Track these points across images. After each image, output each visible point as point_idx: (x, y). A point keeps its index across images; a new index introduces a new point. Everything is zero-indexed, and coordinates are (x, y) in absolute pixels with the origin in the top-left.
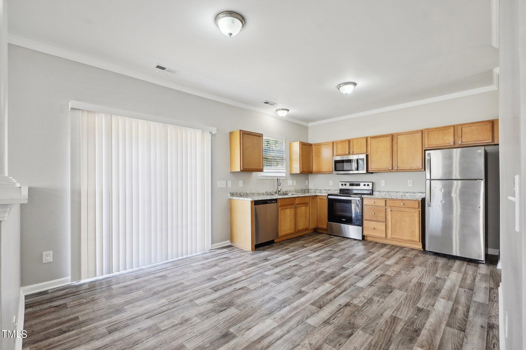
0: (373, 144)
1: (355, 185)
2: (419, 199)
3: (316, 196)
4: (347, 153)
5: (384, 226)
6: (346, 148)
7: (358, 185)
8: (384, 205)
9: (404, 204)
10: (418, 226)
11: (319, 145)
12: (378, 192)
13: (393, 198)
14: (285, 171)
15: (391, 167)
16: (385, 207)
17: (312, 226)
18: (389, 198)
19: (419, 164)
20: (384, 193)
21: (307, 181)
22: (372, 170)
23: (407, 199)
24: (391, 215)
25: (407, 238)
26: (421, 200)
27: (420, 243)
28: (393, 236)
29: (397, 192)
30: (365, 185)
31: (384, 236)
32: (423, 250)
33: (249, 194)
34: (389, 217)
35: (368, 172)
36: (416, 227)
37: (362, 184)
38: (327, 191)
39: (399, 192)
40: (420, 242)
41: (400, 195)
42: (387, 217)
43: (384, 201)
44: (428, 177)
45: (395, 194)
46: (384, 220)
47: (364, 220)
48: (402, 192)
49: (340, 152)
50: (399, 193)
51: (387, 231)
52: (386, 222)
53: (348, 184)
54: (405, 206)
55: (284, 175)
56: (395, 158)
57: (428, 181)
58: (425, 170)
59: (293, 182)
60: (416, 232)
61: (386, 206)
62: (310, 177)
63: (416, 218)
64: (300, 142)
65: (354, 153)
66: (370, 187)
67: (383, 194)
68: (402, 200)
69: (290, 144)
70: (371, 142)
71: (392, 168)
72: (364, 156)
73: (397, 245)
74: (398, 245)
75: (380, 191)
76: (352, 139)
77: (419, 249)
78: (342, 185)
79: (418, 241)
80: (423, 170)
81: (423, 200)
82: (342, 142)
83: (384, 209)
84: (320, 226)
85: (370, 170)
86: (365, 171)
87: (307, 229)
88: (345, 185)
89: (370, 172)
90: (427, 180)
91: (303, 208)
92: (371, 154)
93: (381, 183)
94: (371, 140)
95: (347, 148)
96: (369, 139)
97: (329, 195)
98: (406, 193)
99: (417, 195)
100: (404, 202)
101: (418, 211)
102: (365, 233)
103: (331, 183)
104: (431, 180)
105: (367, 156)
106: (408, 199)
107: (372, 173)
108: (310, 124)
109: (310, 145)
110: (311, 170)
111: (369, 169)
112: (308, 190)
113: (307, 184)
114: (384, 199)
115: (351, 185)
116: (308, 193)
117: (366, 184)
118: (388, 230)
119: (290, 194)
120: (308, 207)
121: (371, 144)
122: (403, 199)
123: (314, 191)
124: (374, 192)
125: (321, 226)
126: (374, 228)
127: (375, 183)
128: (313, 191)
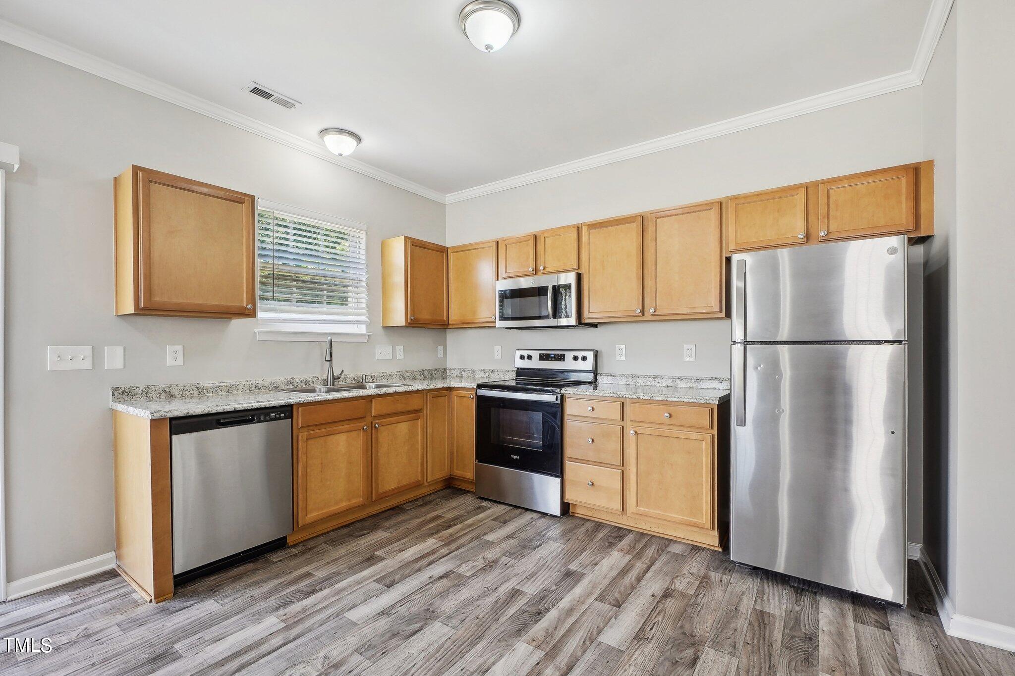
0: (594, 242)
1: (552, 358)
2: (713, 402)
3: (450, 389)
4: (531, 269)
5: (619, 478)
6: (528, 257)
7: (561, 358)
8: (618, 416)
9: (671, 416)
10: (709, 479)
11: (463, 249)
12: (609, 377)
13: (641, 397)
14: (364, 318)
15: (640, 307)
16: (622, 423)
17: (435, 473)
18: (630, 397)
19: (712, 301)
20: (624, 381)
21: (440, 348)
22: (591, 316)
23: (679, 400)
24: (637, 445)
25: (678, 517)
26: (717, 405)
27: (716, 533)
28: (642, 509)
29: (655, 378)
30: (576, 358)
31: (618, 507)
32: (720, 550)
33: (211, 390)
34: (631, 452)
35: (581, 323)
36: (704, 485)
37: (569, 356)
38: (487, 374)
39: (661, 377)
40: (713, 528)
41: (664, 384)
42: (627, 451)
43: (618, 406)
44: (739, 336)
45: (650, 382)
46: (619, 462)
47: (567, 459)
48: (668, 378)
49: (513, 269)
50: (660, 380)
51: (627, 493)
52: (623, 465)
53: (536, 355)
54: (673, 421)
55: (363, 329)
56: (649, 283)
57: (738, 349)
58: (728, 315)
59: (394, 350)
60: (704, 499)
61: (623, 420)
62: (451, 337)
63: (704, 458)
64: (406, 238)
65: (547, 270)
66: (589, 365)
67: (621, 382)
68: (666, 403)
69: (383, 244)
70: (589, 239)
71: (643, 311)
72: (569, 278)
73: (652, 533)
74: (656, 534)
75: (613, 373)
76: (543, 232)
77: (712, 548)
78: (522, 357)
79: (708, 525)
80: (723, 314)
81: (724, 405)
82: (520, 241)
83: (619, 428)
84: (458, 472)
85: (587, 317)
86: (572, 321)
87: (418, 485)
88: (530, 357)
89: (587, 321)
90: (735, 343)
91: (403, 428)
92: (589, 271)
93: (618, 352)
94: (589, 234)
95: (532, 256)
96: (584, 230)
97: (480, 386)
98: (678, 382)
99: (706, 386)
100: (672, 409)
101: (708, 437)
102: (569, 497)
103: (498, 351)
104: (746, 343)
105: (579, 277)
106: (682, 400)
107: (595, 325)
108: (449, 198)
109: (443, 250)
110: (443, 317)
111: (585, 315)
112: (443, 373)
113: (440, 354)
114: (617, 399)
115: (543, 357)
116: (444, 378)
117: (580, 354)
118: (630, 490)
119: (373, 385)
120: (420, 422)
121: (589, 244)
122: (668, 399)
123: (457, 373)
124: (598, 377)
125: (462, 473)
126: (593, 484)
127: (601, 352)
128: (455, 375)
